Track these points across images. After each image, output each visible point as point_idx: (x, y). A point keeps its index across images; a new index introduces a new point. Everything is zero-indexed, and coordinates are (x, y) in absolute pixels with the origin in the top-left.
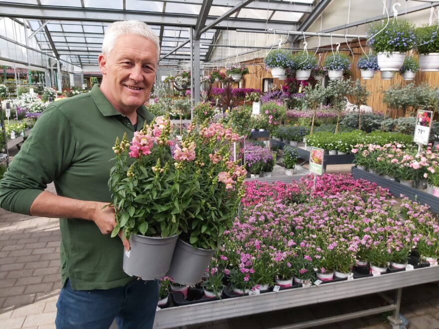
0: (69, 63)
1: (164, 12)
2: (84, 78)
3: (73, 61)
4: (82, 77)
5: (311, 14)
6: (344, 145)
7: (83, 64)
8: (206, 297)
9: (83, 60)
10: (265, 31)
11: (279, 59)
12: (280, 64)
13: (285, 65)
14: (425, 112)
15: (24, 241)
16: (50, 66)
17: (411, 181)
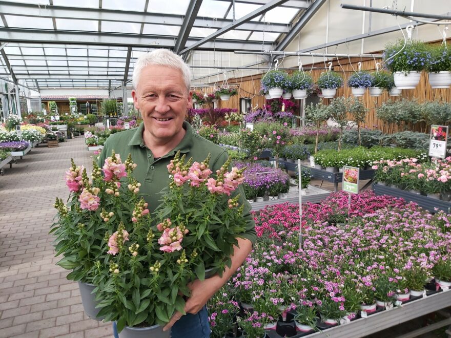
0: (25, 87)
1: (141, 34)
2: (42, 103)
3: (29, 86)
4: (40, 101)
5: (288, 34)
6: (355, 162)
7: (40, 88)
8: (301, 331)
9: (40, 84)
10: (262, 53)
11: (277, 79)
12: (279, 85)
13: (284, 85)
14: (440, 127)
15: (32, 287)
16: (7, 92)
17: (439, 194)
